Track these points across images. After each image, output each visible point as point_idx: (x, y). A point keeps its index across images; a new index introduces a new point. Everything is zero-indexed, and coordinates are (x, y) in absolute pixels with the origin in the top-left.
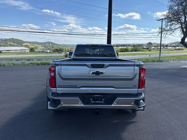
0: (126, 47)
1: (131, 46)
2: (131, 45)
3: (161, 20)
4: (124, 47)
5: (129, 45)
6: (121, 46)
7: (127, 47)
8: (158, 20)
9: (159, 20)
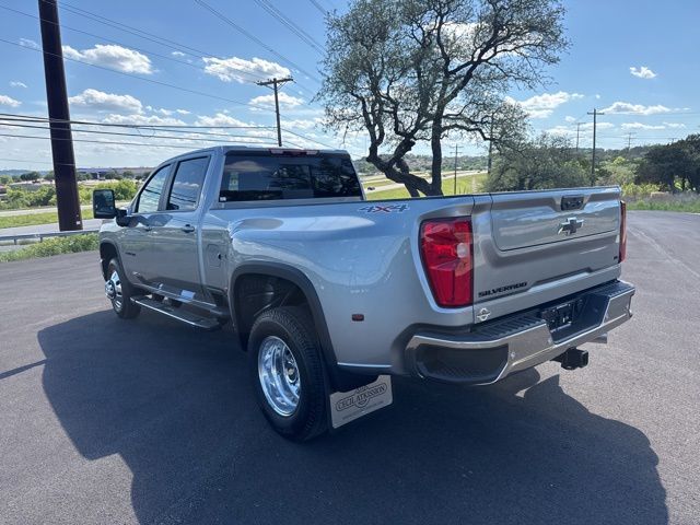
0: (114, 181)
1: (138, 178)
2: (134, 172)
3: (272, 86)
4: (108, 181)
5: (128, 174)
6: (94, 176)
7: (119, 179)
8: (262, 84)
9: (265, 84)
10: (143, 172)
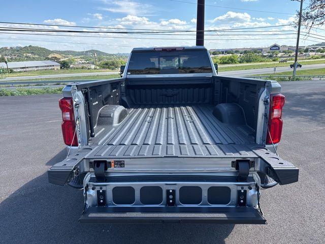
0: (231, 55)
1: (241, 53)
4: (228, 55)
5: (237, 51)
6: (223, 53)
7: (233, 54)
10: (244, 50)
